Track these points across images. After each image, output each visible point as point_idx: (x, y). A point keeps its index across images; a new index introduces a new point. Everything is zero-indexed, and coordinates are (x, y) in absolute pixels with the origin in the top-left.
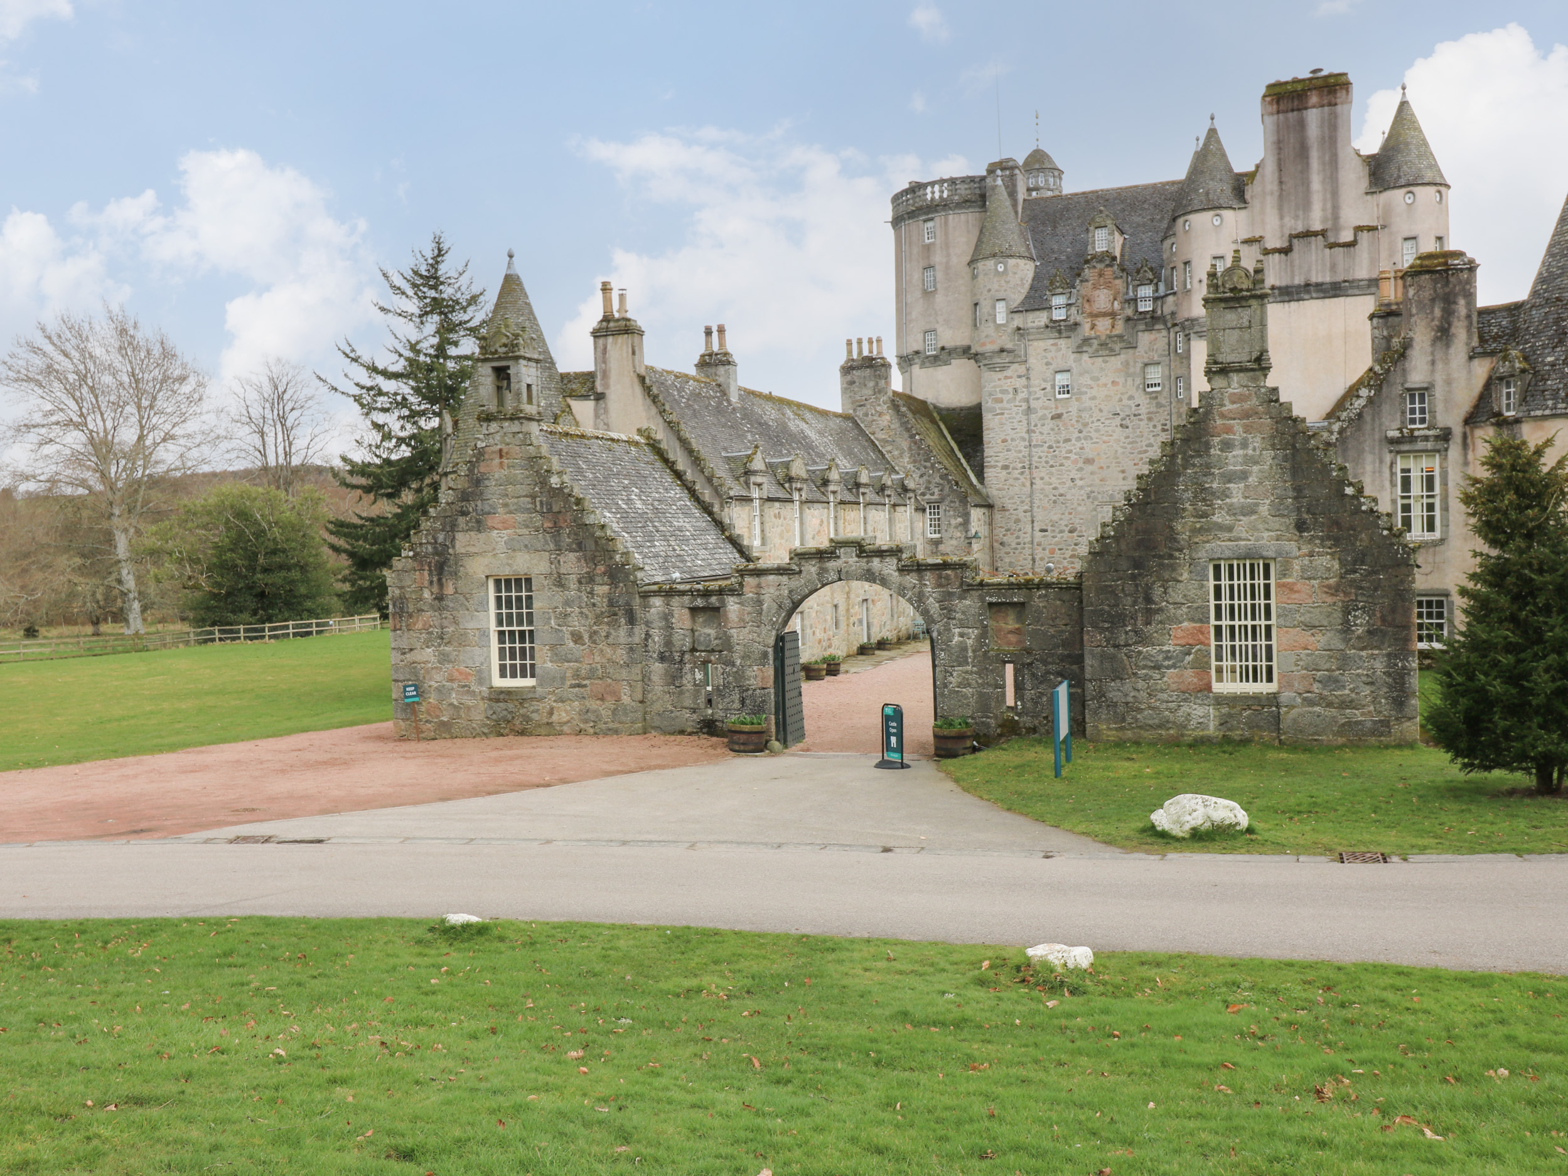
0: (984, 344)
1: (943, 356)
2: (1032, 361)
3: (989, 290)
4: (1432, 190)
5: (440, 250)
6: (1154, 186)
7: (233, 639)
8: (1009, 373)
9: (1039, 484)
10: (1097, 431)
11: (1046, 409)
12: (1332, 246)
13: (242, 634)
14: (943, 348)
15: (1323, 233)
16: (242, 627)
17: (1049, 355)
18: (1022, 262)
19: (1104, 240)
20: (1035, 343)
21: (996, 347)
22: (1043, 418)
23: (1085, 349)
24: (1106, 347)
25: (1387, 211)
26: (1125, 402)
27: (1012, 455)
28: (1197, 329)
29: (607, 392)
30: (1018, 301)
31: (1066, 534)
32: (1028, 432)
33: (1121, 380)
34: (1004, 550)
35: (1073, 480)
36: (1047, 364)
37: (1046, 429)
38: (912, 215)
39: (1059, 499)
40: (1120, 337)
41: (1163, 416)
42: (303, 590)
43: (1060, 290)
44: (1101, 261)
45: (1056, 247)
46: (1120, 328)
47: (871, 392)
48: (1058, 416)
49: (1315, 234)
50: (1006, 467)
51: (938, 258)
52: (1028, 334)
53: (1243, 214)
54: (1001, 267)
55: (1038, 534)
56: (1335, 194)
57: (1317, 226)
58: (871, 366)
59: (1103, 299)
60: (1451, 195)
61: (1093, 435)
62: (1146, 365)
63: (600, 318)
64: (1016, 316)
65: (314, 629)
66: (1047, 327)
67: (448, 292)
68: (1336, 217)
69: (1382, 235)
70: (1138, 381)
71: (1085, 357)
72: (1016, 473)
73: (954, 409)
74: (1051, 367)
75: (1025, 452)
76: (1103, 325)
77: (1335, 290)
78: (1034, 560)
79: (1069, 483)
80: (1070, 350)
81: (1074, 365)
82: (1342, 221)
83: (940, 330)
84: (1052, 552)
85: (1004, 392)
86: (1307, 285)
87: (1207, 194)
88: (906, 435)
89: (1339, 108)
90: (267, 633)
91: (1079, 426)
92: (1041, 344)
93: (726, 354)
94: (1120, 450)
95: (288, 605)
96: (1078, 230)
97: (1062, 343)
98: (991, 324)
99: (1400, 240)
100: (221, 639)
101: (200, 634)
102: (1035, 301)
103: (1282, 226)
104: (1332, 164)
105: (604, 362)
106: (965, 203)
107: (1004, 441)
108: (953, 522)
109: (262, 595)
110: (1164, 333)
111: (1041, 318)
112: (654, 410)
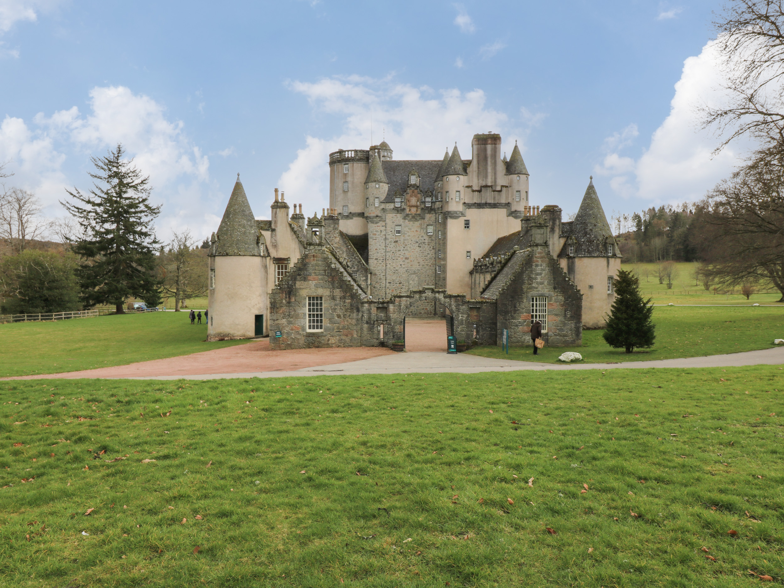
0: (370, 213)
1: (350, 216)
2: (387, 221)
3: (373, 194)
4: (525, 176)
5: (120, 151)
6: (428, 161)
7: (35, 320)
8: (379, 224)
9: (388, 266)
10: (410, 248)
11: (392, 239)
12: (494, 191)
13: (40, 317)
14: (350, 213)
15: (491, 186)
16: (40, 314)
17: (394, 219)
18: (385, 184)
19: (414, 180)
20: (389, 215)
21: (375, 215)
22: (391, 242)
23: (407, 218)
24: (414, 218)
25: (511, 181)
26: (420, 238)
27: (379, 255)
28: (450, 215)
29: (276, 228)
30: (383, 199)
31: (398, 285)
32: (385, 246)
33: (419, 230)
34: (376, 289)
35: (401, 265)
36: (393, 222)
37: (392, 246)
38: (339, 161)
39: (395, 272)
40: (419, 215)
41: (433, 244)
42: (67, 299)
43: (398, 196)
44: (413, 187)
45: (395, 180)
46: (419, 212)
47: (332, 229)
48: (396, 242)
49: (489, 186)
50: (376, 259)
51: (349, 179)
52: (386, 211)
53: (466, 177)
54: (377, 186)
55: (388, 284)
56: (495, 174)
57: (489, 184)
58: (332, 219)
59: (413, 201)
60: (530, 177)
61: (409, 249)
62: (428, 225)
63: (274, 201)
64: (382, 204)
65: (73, 315)
66: (393, 209)
67: (123, 170)
68: (495, 182)
69: (510, 189)
70: (425, 231)
71: (407, 221)
72: (380, 262)
73: (354, 236)
74: (395, 224)
75: (384, 254)
76: (414, 210)
77: (494, 206)
78: (386, 294)
79: (400, 266)
80: (401, 218)
81: (402, 223)
82: (497, 183)
83: (349, 206)
84: (393, 291)
85: (377, 231)
86: (486, 203)
87: (455, 169)
88: (345, 246)
89: (497, 145)
90: (54, 317)
91: (404, 246)
92: (391, 215)
93: (302, 215)
94: (418, 255)
95: (59, 305)
97: (399, 215)
98: (373, 206)
99: (515, 192)
100: (28, 320)
101: (16, 317)
102: (389, 199)
103: (478, 183)
104: (495, 164)
105: (276, 217)
106: (360, 160)
107: (376, 249)
108: (362, 279)
109: (46, 300)
110: (434, 215)
111: (391, 206)
112: (295, 236)
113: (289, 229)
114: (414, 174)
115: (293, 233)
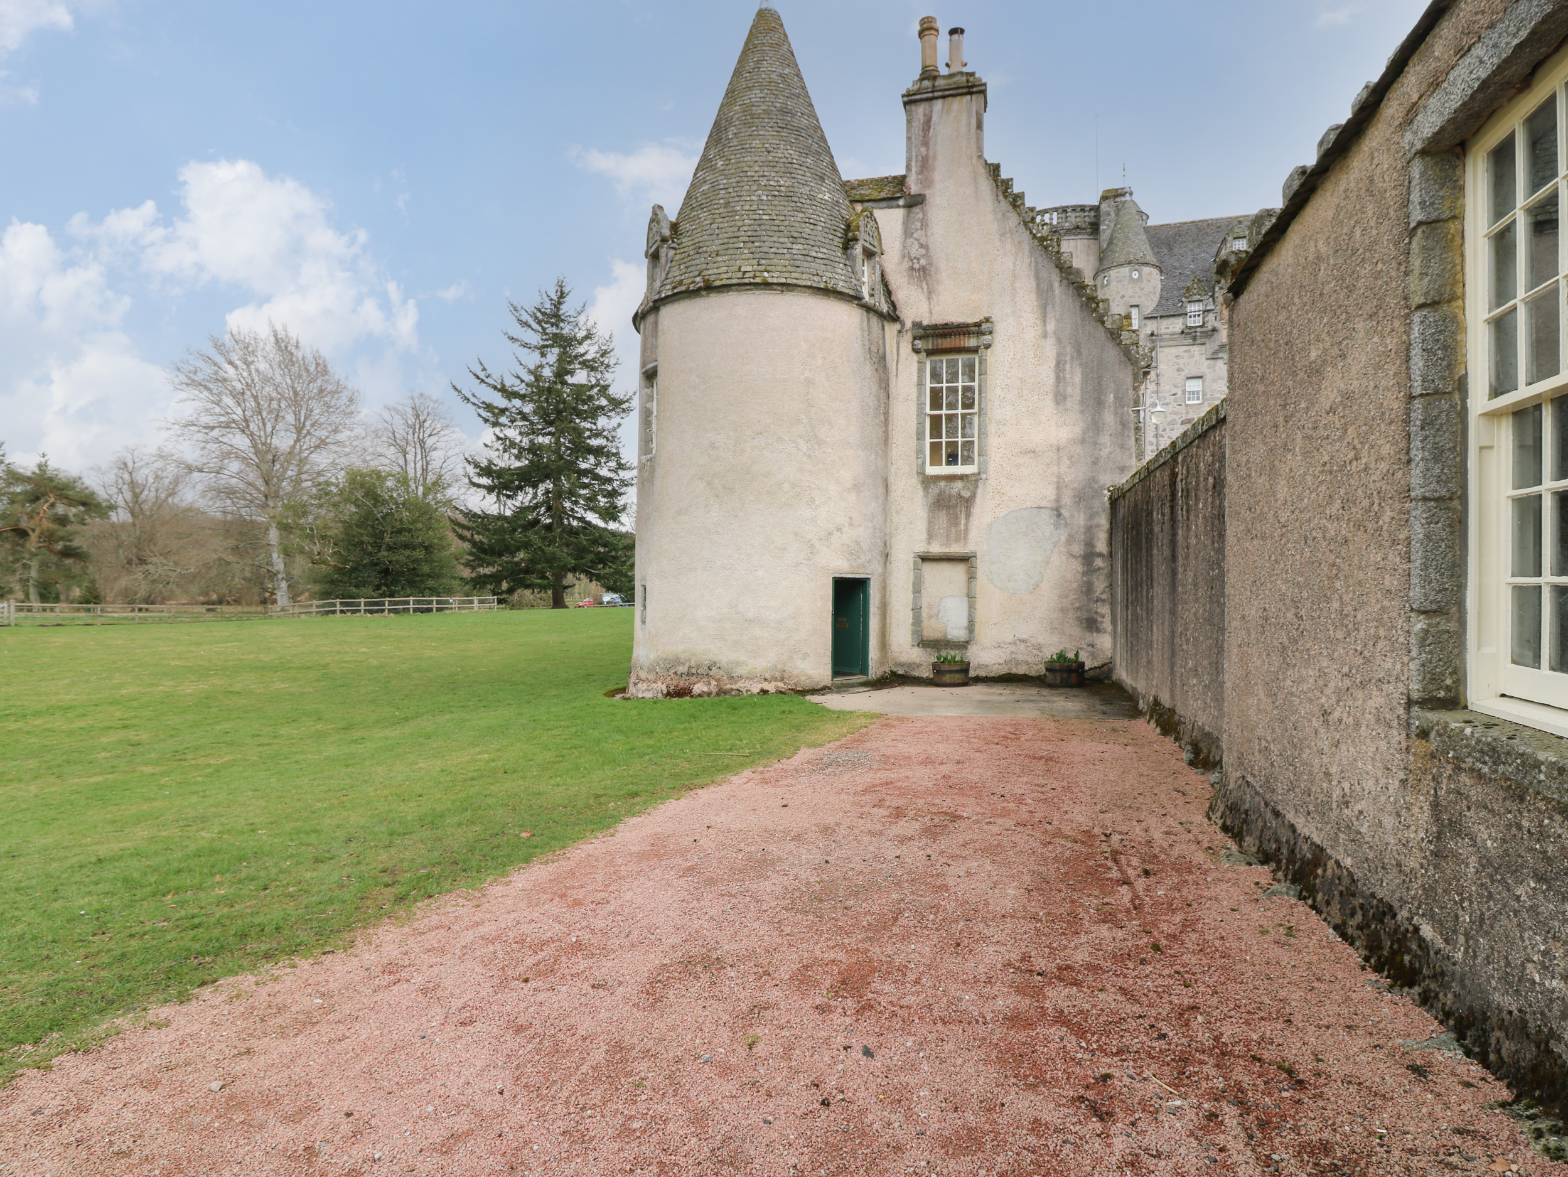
2: (1162, 367)
3: (1123, 297)
7: (354, 612)
11: (1176, 414)
13: (362, 607)
16: (362, 600)
17: (1181, 361)
18: (1153, 271)
20: (1167, 350)
22: (1171, 423)
23: (1220, 355)
29: (927, 192)
30: (1151, 308)
36: (1179, 370)
42: (426, 569)
43: (1197, 297)
48: (1188, 421)
52: (1161, 340)
54: (1135, 275)
63: (917, 74)
64: (1149, 322)
65: (435, 606)
66: (1182, 332)
71: (1219, 364)
74: (1183, 373)
80: (1204, 357)
81: (1207, 371)
90: (387, 607)
92: (1174, 351)
95: (411, 583)
97: (1196, 349)
100: (342, 612)
101: (323, 606)
102: (1168, 308)
105: (926, 144)
109: (386, 572)
111: (1177, 325)
112: (1013, 219)
113: (986, 186)
114: (1242, 234)
115: (1005, 205)
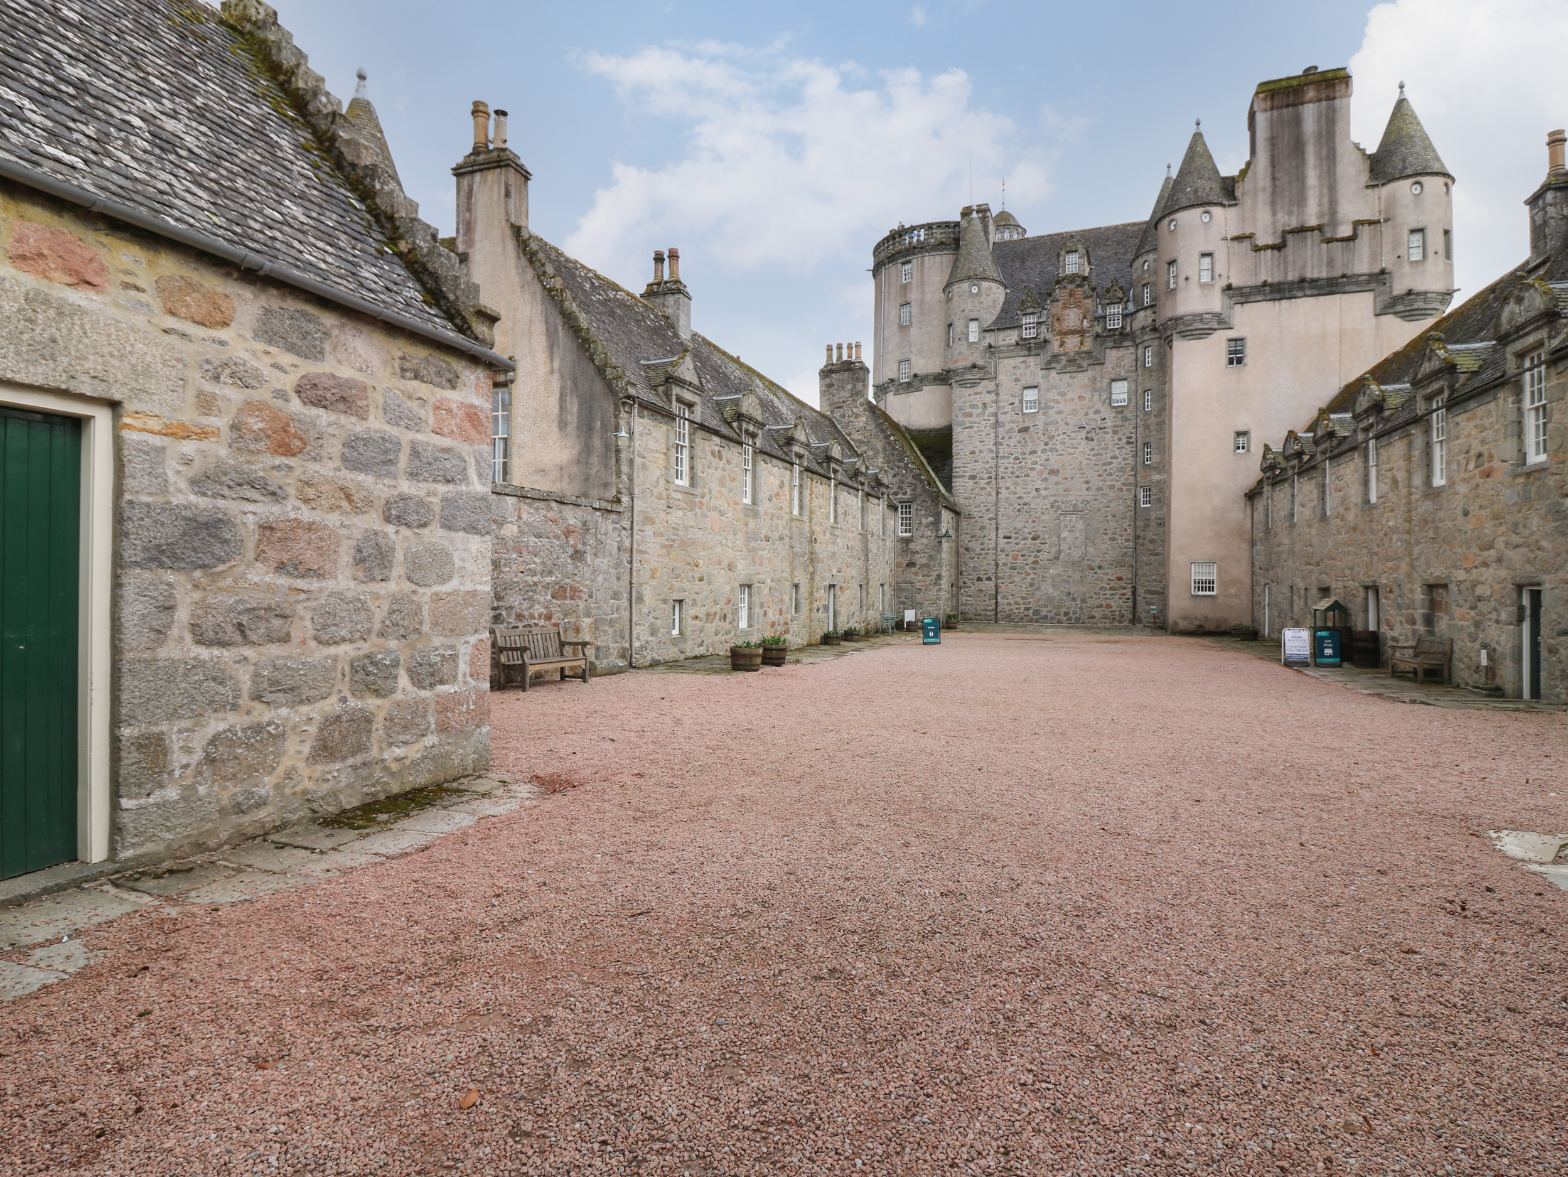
0: (956, 361)
1: (916, 383)
2: (1001, 377)
3: (963, 311)
4: (1440, 180)
8: (979, 389)
9: (1004, 493)
10: (1063, 443)
11: (1013, 422)
12: (1329, 241)
14: (915, 376)
15: (1320, 228)
17: (1018, 372)
18: (994, 286)
19: (1073, 264)
20: (1005, 361)
21: (968, 364)
22: (1010, 431)
23: (1053, 365)
24: (1074, 363)
25: (1391, 204)
26: (1091, 416)
27: (979, 466)
28: (1181, 328)
29: (470, 251)
30: (990, 321)
31: (1029, 541)
32: (995, 444)
33: (1088, 395)
34: (969, 555)
35: (1037, 490)
36: (1016, 380)
37: (1012, 442)
38: (892, 259)
39: (1023, 508)
40: (1088, 353)
41: (1128, 429)
43: (1031, 310)
44: (1072, 282)
45: (1025, 278)
46: (1088, 345)
48: (1025, 430)
49: (1312, 229)
50: (973, 477)
51: (914, 296)
52: (999, 352)
53: (1233, 210)
54: (975, 290)
55: (1002, 541)
56: (1332, 189)
57: (1313, 222)
58: (849, 370)
59: (1072, 318)
60: (1454, 189)
61: (1058, 447)
62: (1113, 380)
63: (470, 148)
64: (987, 335)
66: (1018, 344)
68: (1333, 211)
69: (1387, 230)
70: (1105, 396)
71: (1053, 373)
72: (982, 483)
73: (923, 431)
74: (1020, 383)
75: (992, 463)
76: (1072, 342)
77: (1331, 286)
78: (997, 565)
79: (1034, 493)
80: (1039, 367)
81: (1041, 381)
82: (1340, 216)
83: (913, 359)
84: (1015, 558)
85: (973, 407)
86: (1303, 280)
87: (1196, 191)
88: (881, 436)
89: (1337, 102)
91: (1046, 439)
92: (1011, 362)
93: (678, 282)
94: (1085, 462)
96: (1045, 264)
97: (1031, 360)
98: (964, 342)
99: (1406, 232)
102: (1006, 321)
103: (1274, 223)
104: (1330, 158)
106: (940, 246)
107: (972, 453)
108: (924, 521)
110: (1132, 350)
111: (1012, 337)
112: (530, 274)
113: (511, 245)
114: (1074, 248)
115: (524, 261)
